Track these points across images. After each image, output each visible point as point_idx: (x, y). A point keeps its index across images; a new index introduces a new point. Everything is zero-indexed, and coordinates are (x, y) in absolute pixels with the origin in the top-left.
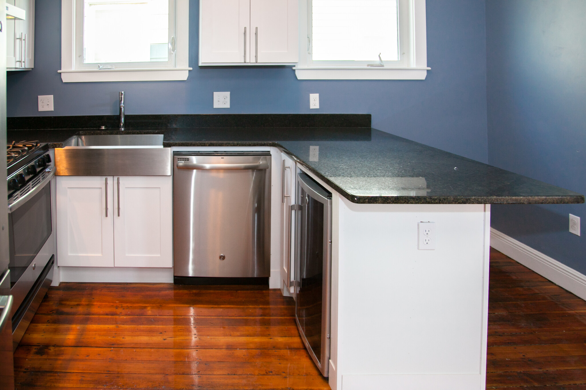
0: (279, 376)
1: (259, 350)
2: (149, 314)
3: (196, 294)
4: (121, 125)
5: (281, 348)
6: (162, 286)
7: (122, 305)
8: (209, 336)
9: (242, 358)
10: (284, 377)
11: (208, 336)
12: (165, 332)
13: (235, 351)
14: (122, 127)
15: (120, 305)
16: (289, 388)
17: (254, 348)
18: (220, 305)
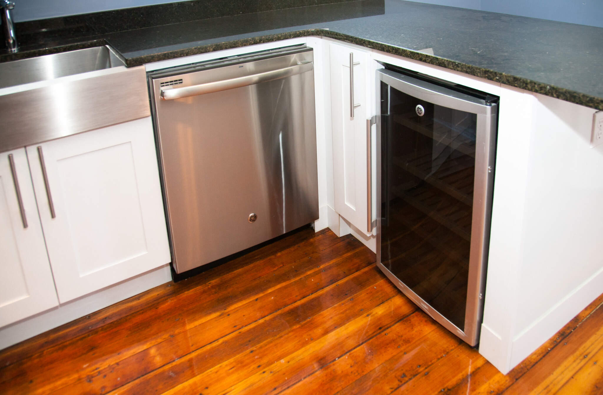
0: (418, 376)
1: (365, 344)
2: (159, 365)
3: (219, 287)
4: (9, 43)
5: (389, 325)
6: (154, 294)
7: (96, 369)
8: (283, 358)
9: (352, 372)
10: (425, 375)
11: (280, 358)
12: (207, 388)
13: (334, 365)
14: (12, 46)
15: (93, 370)
16: (443, 390)
17: (357, 345)
18: (266, 289)
